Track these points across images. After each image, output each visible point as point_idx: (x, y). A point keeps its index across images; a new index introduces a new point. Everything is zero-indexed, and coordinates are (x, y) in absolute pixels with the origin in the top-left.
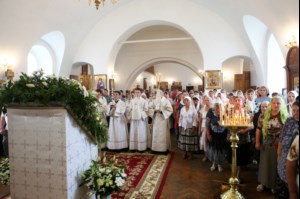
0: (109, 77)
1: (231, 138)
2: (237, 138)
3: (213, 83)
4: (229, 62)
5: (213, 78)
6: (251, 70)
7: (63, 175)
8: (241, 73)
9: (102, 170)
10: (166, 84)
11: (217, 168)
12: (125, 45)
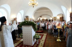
0: (33, 19)
2: (59, 30)
3: (55, 20)
4: (58, 15)
5: (55, 18)
6: (63, 16)
7: (32, 36)
8: (61, 17)
9: (37, 35)
10: (44, 19)
11: (55, 37)
12: (36, 12)
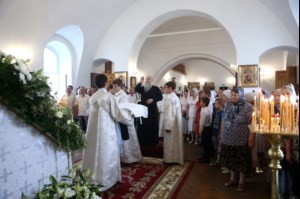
0: (130, 75)
1: (270, 152)
2: (281, 153)
3: (248, 80)
5: (248, 75)
8: (285, 69)
10: (197, 84)
